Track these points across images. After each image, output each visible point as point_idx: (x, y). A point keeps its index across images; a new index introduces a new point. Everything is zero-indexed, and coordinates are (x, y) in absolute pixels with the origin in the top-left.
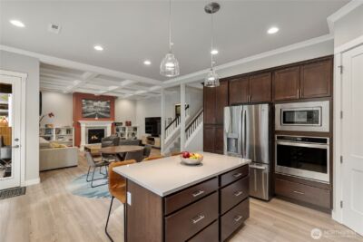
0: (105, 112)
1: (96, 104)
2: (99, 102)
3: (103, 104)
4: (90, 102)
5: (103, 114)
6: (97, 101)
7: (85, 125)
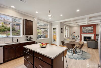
0: (91, 31)
1: (87, 28)
2: (88, 27)
3: (90, 28)
4: (85, 28)
5: (90, 31)
6: (87, 27)
7: (83, 35)
